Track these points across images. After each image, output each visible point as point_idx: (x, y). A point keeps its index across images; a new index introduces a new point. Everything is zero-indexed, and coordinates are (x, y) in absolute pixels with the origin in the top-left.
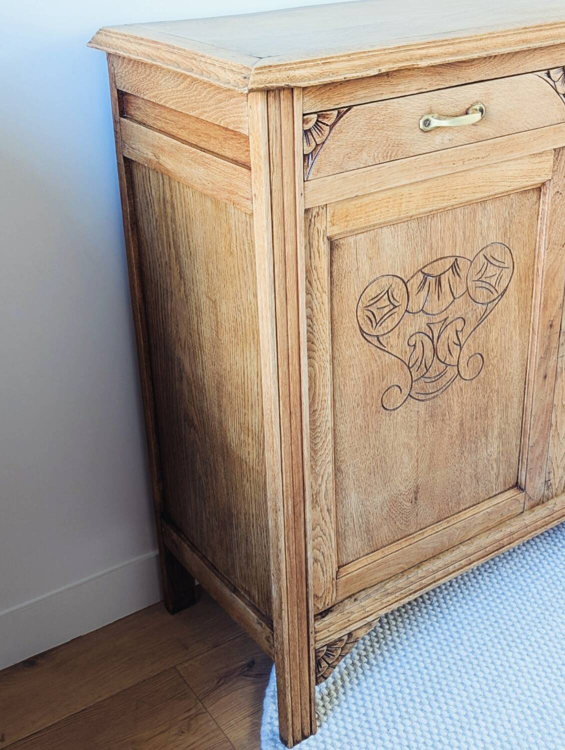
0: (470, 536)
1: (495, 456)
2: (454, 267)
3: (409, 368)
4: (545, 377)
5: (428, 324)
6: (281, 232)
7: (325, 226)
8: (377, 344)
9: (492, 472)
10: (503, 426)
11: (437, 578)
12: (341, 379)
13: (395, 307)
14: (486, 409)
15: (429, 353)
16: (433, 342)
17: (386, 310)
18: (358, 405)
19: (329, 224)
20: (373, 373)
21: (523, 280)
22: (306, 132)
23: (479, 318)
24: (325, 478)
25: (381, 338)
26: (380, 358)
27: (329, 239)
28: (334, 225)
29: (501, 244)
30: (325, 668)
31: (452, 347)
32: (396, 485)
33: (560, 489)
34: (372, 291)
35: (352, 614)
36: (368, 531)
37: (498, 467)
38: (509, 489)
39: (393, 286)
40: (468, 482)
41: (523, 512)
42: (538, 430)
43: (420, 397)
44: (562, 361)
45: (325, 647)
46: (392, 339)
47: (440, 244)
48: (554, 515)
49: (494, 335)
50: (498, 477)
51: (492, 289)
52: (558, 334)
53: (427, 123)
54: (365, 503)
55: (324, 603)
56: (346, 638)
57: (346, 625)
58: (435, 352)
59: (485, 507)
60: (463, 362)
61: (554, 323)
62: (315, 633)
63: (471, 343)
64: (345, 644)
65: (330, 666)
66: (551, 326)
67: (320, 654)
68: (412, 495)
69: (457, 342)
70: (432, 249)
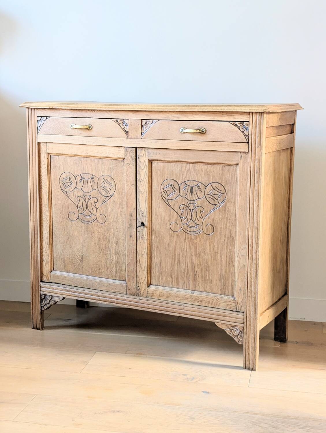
0: (101, 289)
1: (114, 261)
2: (92, 179)
3: (77, 207)
4: (131, 236)
5: (83, 195)
6: (31, 145)
9: (114, 269)
10: (117, 250)
11: (85, 297)
13: (72, 184)
14: (109, 239)
15: (85, 206)
16: (86, 202)
17: (69, 184)
18: (60, 213)
19: (47, 149)
20: (65, 203)
21: (120, 193)
22: (37, 121)
23: (103, 201)
25: (67, 193)
26: (67, 200)
27: (48, 154)
28: (49, 150)
29: (110, 176)
30: (44, 304)
31: (93, 207)
32: (74, 251)
33: (145, 295)
34: (64, 176)
35: (53, 289)
36: (64, 263)
37: (116, 267)
38: (122, 280)
39: (71, 177)
40: (103, 266)
41: (126, 294)
42: (130, 258)
43: (82, 221)
44: (139, 233)
45: (44, 295)
46: (71, 195)
47: (87, 168)
48: (140, 304)
49: (110, 210)
50: (116, 272)
51: (107, 192)
52: (135, 221)
53: (72, 126)
54: (63, 251)
55: (46, 279)
56: (51, 297)
57: (51, 292)
58: (87, 206)
59: (110, 281)
60: (98, 215)
61: (133, 215)
62: (41, 287)
63: (100, 209)
64: (51, 299)
65: (46, 304)
66: (131, 215)
67: (42, 297)
68: (80, 258)
69: (95, 206)
70: (84, 169)
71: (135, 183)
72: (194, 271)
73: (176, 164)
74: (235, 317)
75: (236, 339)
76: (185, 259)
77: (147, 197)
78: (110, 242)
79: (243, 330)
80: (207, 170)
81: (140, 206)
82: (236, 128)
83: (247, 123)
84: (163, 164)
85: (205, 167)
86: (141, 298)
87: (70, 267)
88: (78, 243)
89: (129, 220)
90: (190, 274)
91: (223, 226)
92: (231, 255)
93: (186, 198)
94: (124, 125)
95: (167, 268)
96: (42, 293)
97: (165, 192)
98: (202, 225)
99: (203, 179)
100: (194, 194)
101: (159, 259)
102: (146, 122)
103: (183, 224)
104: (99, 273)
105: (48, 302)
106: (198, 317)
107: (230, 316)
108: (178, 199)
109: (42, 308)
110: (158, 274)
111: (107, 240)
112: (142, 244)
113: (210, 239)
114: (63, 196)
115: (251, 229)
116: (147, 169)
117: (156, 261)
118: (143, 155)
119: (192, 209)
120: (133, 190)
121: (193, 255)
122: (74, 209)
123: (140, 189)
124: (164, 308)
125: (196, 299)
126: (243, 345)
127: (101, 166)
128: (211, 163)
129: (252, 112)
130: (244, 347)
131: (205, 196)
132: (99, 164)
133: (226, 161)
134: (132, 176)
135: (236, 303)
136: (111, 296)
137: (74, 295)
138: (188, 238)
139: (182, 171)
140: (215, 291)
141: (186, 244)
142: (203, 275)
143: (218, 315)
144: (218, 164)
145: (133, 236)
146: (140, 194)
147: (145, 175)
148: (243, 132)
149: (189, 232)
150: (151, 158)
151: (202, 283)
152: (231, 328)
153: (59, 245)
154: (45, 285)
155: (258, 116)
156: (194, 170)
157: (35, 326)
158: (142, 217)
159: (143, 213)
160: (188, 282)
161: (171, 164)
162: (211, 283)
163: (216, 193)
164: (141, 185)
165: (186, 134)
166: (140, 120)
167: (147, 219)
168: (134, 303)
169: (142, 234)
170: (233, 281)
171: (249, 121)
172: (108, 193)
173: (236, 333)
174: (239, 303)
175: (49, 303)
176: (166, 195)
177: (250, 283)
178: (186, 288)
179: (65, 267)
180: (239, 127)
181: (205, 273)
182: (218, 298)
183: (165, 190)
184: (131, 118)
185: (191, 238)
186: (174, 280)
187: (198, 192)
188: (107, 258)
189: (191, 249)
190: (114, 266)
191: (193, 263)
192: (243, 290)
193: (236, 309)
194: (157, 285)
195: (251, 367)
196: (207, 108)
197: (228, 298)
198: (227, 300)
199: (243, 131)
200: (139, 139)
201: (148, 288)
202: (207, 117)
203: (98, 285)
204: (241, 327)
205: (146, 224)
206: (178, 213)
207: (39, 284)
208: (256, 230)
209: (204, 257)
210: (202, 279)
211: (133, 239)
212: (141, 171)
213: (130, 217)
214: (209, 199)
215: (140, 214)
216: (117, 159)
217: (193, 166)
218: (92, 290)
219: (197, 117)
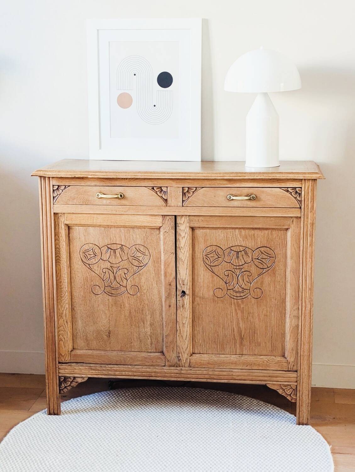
0: (135, 364)
1: (149, 333)
2: (121, 249)
3: (103, 280)
4: (170, 306)
5: (111, 267)
6: (45, 218)
7: (63, 221)
8: (88, 267)
9: (148, 341)
10: (152, 321)
11: (116, 374)
12: (74, 275)
13: (96, 256)
14: (142, 310)
15: (112, 278)
16: (113, 273)
17: (92, 256)
18: (81, 287)
19: (65, 220)
20: (87, 277)
21: (156, 262)
22: (54, 190)
23: (135, 271)
24: (65, 309)
25: (90, 265)
26: (90, 272)
27: (67, 225)
28: (67, 220)
29: (143, 246)
30: (63, 387)
31: (123, 279)
32: (99, 326)
33: (187, 365)
34: (86, 247)
35: (75, 369)
36: (87, 340)
37: (151, 339)
38: (159, 352)
39: (95, 248)
40: (136, 339)
41: (165, 366)
42: (169, 329)
43: (109, 294)
44: (180, 303)
45: (63, 378)
46: (95, 267)
47: (114, 238)
48: (182, 375)
49: (143, 280)
50: (151, 344)
51: (140, 261)
52: (175, 290)
53: (98, 195)
54: (85, 327)
55: (65, 359)
56: (72, 378)
57: (73, 373)
58: (115, 278)
59: (144, 354)
60: (128, 287)
61: (172, 284)
62: (59, 369)
63: (132, 280)
64: (72, 381)
65: (65, 387)
66: (170, 285)
67: (61, 379)
68: (107, 333)
69: (125, 277)
70: (111, 239)
71: (174, 251)
72: (241, 336)
73: (220, 231)
74: (288, 376)
75: (289, 398)
76: (231, 324)
77: (188, 265)
78: (144, 313)
79: (297, 388)
80: (254, 235)
81: (180, 274)
82: (288, 194)
83: (300, 189)
84: (205, 230)
85: (252, 232)
86: (183, 368)
87: (94, 344)
88: (104, 317)
89: (168, 290)
90: (236, 339)
91: (272, 289)
92: (281, 316)
93: (232, 264)
94: (162, 193)
95: (210, 334)
96: (60, 375)
97: (208, 259)
98: (249, 290)
99: (250, 244)
100: (241, 259)
101: (202, 327)
102: (188, 190)
103: (229, 290)
104: (131, 347)
105: (68, 385)
106: (249, 381)
107: (283, 376)
108: (222, 265)
109: (62, 391)
110: (200, 342)
111: (140, 312)
112: (183, 313)
113: (258, 302)
114: (85, 269)
115: (304, 291)
116: (188, 237)
117: (198, 329)
118: (184, 223)
119: (238, 274)
120: (172, 258)
121: (240, 319)
122: (98, 282)
123: (180, 257)
124: (210, 376)
125: (245, 363)
126: (296, 402)
127: (132, 235)
128: (259, 229)
129: (305, 180)
130: (298, 404)
131: (253, 260)
132: (129, 233)
133: (276, 226)
134: (171, 244)
135: (288, 363)
136: (148, 370)
137: (101, 374)
138: (234, 303)
139: (227, 237)
140: (264, 353)
141: (232, 309)
142: (251, 339)
143: (270, 377)
144: (267, 229)
145: (172, 306)
146: (180, 263)
147: (185, 243)
148: (296, 198)
149: (235, 298)
150: (192, 225)
151: (250, 347)
152: (284, 388)
153: (80, 321)
154: (64, 367)
155: (310, 183)
156: (240, 236)
157: (52, 412)
158: (183, 286)
159: (183, 281)
160: (235, 347)
161: (214, 231)
162: (260, 345)
163: (265, 257)
164: (181, 253)
165: (234, 201)
166: (182, 188)
167: (188, 288)
168: (175, 374)
169: (182, 303)
170: (283, 342)
171: (301, 188)
172: (141, 263)
173: (288, 392)
174: (291, 363)
175: (70, 385)
176: (209, 261)
177: (304, 343)
178: (233, 352)
179: (88, 344)
180: (291, 192)
181: (253, 336)
182: (269, 360)
183: (208, 257)
184: (170, 185)
185: (238, 303)
186: (218, 346)
187: (245, 257)
188: (140, 330)
189: (237, 314)
190: (148, 339)
191: (239, 328)
192: (295, 350)
193: (288, 369)
194: (200, 353)
195: (305, 422)
196: (257, 175)
197: (279, 359)
198: (278, 361)
199: (296, 196)
200: (180, 206)
201: (190, 358)
202: (257, 184)
203: (130, 360)
204: (294, 386)
205: (187, 292)
206: (223, 279)
207: (57, 366)
208: (310, 291)
209: (252, 321)
210: (250, 342)
211: (173, 308)
212: (180, 238)
213: (169, 286)
214: (257, 264)
215: (181, 283)
216: (152, 228)
217: (239, 231)
218: (124, 366)
219: (246, 184)
